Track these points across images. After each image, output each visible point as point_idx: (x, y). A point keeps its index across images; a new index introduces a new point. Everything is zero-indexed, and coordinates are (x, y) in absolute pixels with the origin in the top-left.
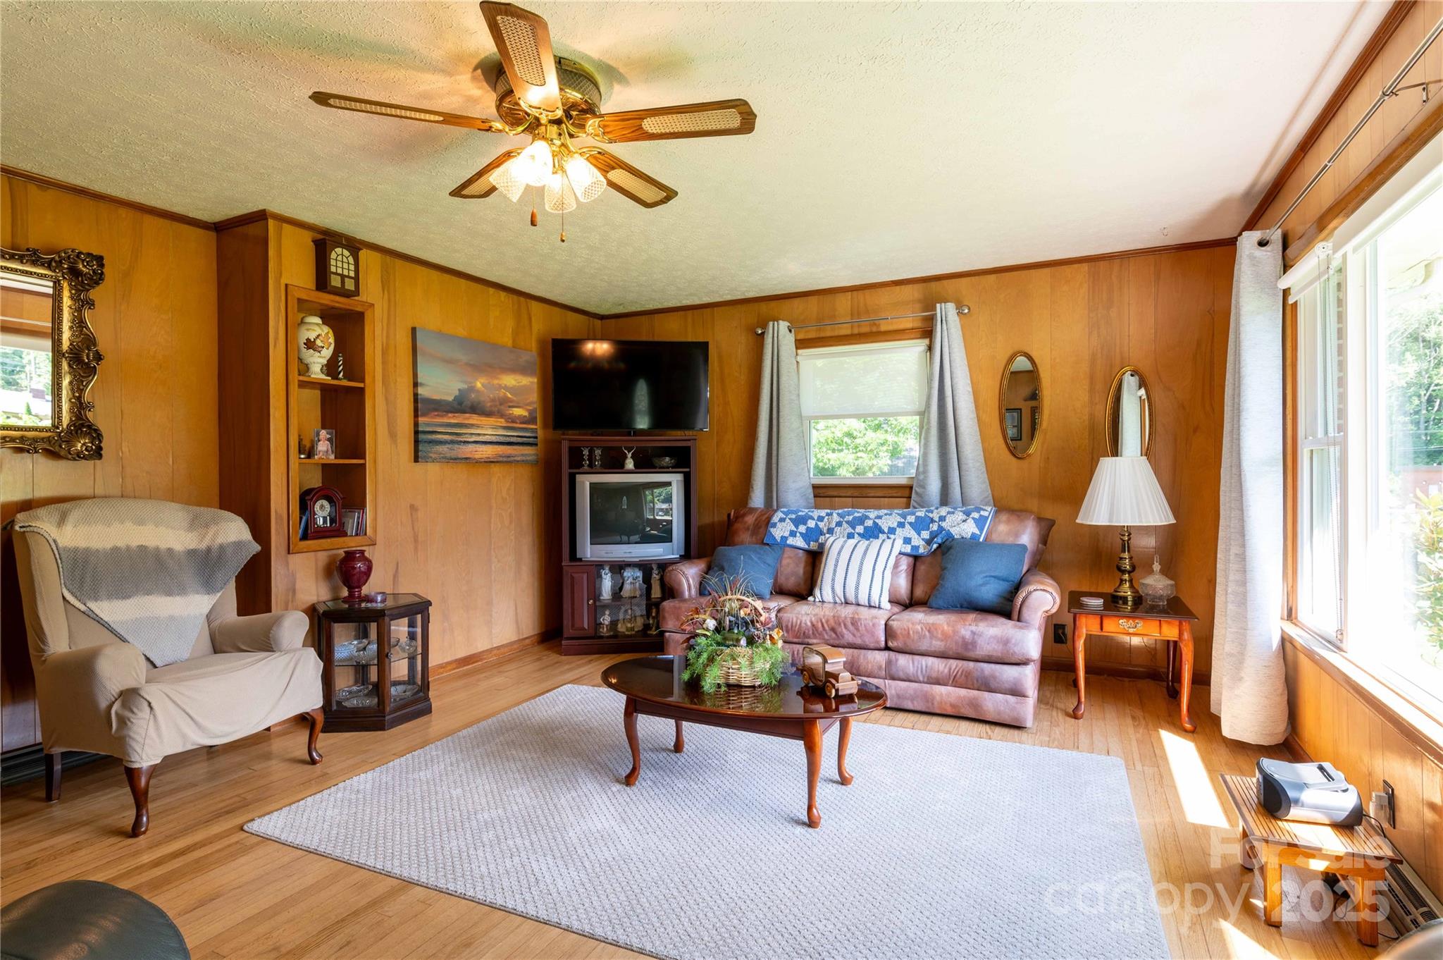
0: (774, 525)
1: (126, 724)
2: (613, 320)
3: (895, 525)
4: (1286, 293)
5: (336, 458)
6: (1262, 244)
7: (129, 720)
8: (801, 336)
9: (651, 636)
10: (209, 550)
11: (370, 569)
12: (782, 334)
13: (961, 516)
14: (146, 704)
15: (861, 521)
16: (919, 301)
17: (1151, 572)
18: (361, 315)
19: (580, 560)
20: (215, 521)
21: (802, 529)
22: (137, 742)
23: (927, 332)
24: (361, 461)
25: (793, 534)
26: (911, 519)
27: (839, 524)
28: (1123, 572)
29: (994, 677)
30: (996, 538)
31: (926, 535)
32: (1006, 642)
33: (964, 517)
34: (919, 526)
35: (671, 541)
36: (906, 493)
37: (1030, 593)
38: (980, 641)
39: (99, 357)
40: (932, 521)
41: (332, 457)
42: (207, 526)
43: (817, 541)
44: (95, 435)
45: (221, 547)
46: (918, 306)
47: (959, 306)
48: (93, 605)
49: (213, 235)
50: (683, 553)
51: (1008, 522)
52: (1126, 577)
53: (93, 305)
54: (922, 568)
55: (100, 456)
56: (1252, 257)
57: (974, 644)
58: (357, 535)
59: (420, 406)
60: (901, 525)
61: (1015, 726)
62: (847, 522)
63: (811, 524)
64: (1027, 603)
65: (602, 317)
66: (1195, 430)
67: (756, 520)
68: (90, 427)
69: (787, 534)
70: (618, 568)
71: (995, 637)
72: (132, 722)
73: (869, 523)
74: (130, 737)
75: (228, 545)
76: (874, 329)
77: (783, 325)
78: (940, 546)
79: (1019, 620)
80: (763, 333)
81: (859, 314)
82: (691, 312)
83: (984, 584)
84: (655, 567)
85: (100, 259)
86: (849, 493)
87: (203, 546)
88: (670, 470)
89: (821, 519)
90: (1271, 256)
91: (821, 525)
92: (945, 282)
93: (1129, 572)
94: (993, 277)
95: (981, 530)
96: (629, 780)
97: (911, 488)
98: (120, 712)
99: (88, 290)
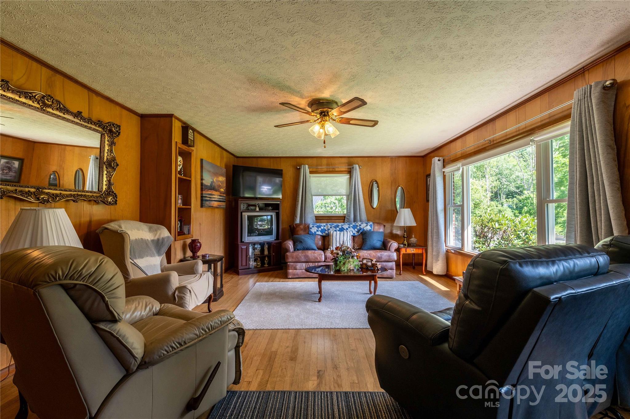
0: (311, 228)
1: (183, 299)
2: (241, 159)
3: (348, 227)
4: (444, 172)
5: (183, 205)
6: (439, 160)
7: (184, 297)
8: (311, 170)
9: (265, 267)
10: (158, 240)
11: (201, 245)
12: (306, 169)
13: (365, 225)
14: (189, 291)
15: (338, 226)
16: (347, 163)
17: (412, 237)
18: (190, 154)
19: (243, 242)
20: (159, 229)
21: (320, 229)
22: (187, 304)
23: (350, 172)
24: (190, 207)
25: (318, 231)
26: (351, 225)
27: (331, 227)
28: (405, 238)
29: (386, 266)
30: (375, 230)
31: (356, 230)
32: (389, 256)
33: (366, 225)
34: (354, 227)
35: (272, 235)
36: (343, 218)
37: (392, 244)
38: (383, 257)
39: (117, 165)
40: (357, 226)
41: (182, 205)
42: (156, 231)
43: (325, 233)
44: (115, 196)
45: (163, 239)
46: (346, 164)
47: (359, 166)
48: (135, 261)
49: (139, 118)
50: (275, 239)
51: (377, 226)
52: (405, 239)
53: (115, 144)
54: (356, 239)
55: (116, 203)
56: (437, 163)
57: (381, 257)
58: (188, 234)
59: (203, 187)
60: (349, 227)
61: (391, 278)
62: (333, 227)
63: (322, 228)
64: (391, 246)
65: (238, 157)
66: (415, 202)
67: (304, 227)
68: (113, 192)
69: (316, 231)
70: (254, 244)
71: (387, 255)
72: (185, 298)
73: (340, 227)
74: (185, 303)
75: (165, 238)
76: (334, 170)
77: (307, 166)
78: (361, 233)
79: (389, 250)
80: (300, 168)
81: (329, 165)
82: (272, 159)
83: (377, 242)
84: (266, 244)
85: (119, 126)
86: (326, 218)
87: (156, 238)
88: (271, 211)
89: (325, 226)
90: (440, 164)
91: (325, 228)
92: (354, 158)
93: (406, 238)
94: (367, 158)
95: (371, 228)
96: (320, 300)
97: (345, 217)
98: (179, 295)
99: (114, 138)
